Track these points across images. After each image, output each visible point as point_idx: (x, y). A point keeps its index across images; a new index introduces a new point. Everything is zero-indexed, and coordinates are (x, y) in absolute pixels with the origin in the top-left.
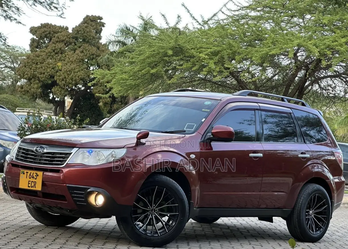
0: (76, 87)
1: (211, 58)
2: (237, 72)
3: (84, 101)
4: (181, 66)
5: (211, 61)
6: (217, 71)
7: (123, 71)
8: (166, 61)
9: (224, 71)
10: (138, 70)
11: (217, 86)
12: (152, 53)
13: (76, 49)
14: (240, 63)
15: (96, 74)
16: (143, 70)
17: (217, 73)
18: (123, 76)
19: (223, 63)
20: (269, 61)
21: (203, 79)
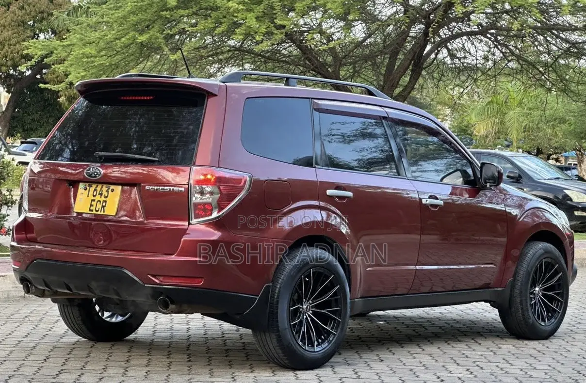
0: (16, 72)
1: (251, 10)
2: (299, 33)
3: (32, 95)
4: (195, 27)
5: (250, 15)
6: (262, 33)
7: (85, 41)
8: (166, 18)
9: (276, 32)
10: (114, 37)
11: (263, 60)
12: (139, 4)
13: (10, 4)
14: (305, 15)
15: (35, 47)
16: (123, 37)
17: (261, 36)
18: (86, 49)
19: (273, 18)
20: (359, 10)
21: (236, 49)
